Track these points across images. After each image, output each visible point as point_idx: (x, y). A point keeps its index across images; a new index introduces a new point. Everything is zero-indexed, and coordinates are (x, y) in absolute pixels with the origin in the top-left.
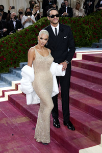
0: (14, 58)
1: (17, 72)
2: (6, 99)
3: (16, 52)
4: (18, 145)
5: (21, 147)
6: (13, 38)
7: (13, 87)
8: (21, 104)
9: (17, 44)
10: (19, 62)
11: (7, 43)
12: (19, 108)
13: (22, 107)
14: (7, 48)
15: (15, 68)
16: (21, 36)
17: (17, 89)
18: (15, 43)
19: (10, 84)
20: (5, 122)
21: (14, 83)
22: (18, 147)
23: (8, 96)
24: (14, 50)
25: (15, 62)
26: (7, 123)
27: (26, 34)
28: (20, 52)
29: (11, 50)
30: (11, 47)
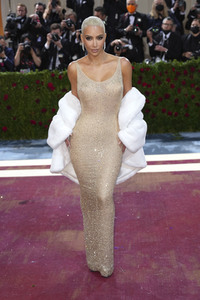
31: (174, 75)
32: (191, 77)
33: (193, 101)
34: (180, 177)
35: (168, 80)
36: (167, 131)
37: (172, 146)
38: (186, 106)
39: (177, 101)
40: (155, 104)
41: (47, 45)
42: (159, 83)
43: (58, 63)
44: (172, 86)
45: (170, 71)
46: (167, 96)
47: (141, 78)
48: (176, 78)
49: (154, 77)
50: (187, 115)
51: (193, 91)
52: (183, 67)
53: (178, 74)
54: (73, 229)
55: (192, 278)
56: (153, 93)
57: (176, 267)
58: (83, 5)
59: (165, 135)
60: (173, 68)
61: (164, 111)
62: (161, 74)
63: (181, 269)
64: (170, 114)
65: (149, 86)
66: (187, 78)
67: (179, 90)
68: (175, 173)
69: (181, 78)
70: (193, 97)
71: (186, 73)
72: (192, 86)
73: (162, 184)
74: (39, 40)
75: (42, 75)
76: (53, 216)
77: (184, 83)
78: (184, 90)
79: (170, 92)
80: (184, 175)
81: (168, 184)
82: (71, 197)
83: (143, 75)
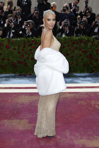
31: (71, 43)
32: (80, 45)
33: (80, 58)
34: (73, 95)
35: (68, 46)
37: (69, 80)
38: (77, 60)
39: (72, 57)
41: (6, 25)
42: (64, 47)
43: (12, 35)
44: (70, 49)
45: (69, 41)
48: (72, 46)
50: (77, 65)
51: (81, 52)
52: (76, 40)
53: (74, 43)
54: (18, 119)
55: (77, 143)
57: (69, 138)
58: (25, 5)
60: (71, 40)
62: (65, 43)
63: (72, 139)
66: (78, 46)
67: (74, 52)
68: (70, 93)
69: (75, 45)
70: (80, 55)
71: (77, 43)
72: (80, 50)
73: (63, 98)
74: (2, 23)
75: (3, 40)
76: (8, 112)
77: (76, 48)
78: (76, 52)
79: (69, 52)
80: (74, 94)
81: (67, 98)
82: (17, 103)
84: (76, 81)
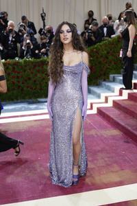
0: (104, 69)
1: (107, 84)
2: (94, 111)
3: (106, 63)
4: (109, 156)
5: (112, 157)
6: (103, 47)
7: (103, 100)
8: (111, 116)
9: (108, 53)
10: (109, 74)
11: (96, 52)
12: (109, 121)
13: (113, 119)
14: (97, 58)
15: (105, 80)
16: (113, 44)
17: (106, 101)
18: (105, 52)
19: (99, 97)
20: (94, 134)
21: (103, 95)
22: (109, 158)
23: (98, 108)
24: (104, 60)
25: (105, 74)
26: (96, 134)
27: (118, 41)
28: (111, 62)
29: (102, 59)
30: (102, 56)
31: (33, 66)
32: (42, 67)
33: (44, 81)
34: (39, 123)
35: (30, 69)
36: (30, 98)
37: (34, 106)
38: (40, 84)
39: (35, 81)
40: (23, 83)
42: (25, 71)
44: (32, 73)
45: (30, 64)
46: (30, 79)
47: (14, 68)
48: (34, 68)
49: (22, 67)
50: (41, 89)
51: (44, 75)
53: (35, 66)
56: (22, 77)
57: (39, 170)
59: (30, 100)
60: (32, 63)
61: (28, 87)
62: (25, 66)
63: (42, 171)
64: (32, 88)
65: (19, 73)
66: (40, 68)
67: (36, 75)
68: (36, 120)
69: (37, 68)
70: (44, 79)
71: (39, 66)
72: (43, 72)
73: (29, 127)
77: (38, 71)
78: (39, 75)
79: (31, 76)
80: (41, 121)
81: (32, 127)
83: (16, 67)
84: (42, 107)
